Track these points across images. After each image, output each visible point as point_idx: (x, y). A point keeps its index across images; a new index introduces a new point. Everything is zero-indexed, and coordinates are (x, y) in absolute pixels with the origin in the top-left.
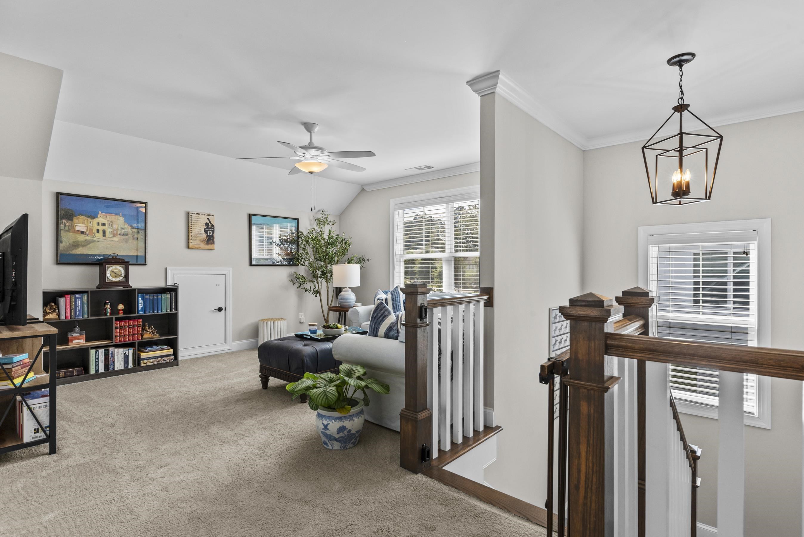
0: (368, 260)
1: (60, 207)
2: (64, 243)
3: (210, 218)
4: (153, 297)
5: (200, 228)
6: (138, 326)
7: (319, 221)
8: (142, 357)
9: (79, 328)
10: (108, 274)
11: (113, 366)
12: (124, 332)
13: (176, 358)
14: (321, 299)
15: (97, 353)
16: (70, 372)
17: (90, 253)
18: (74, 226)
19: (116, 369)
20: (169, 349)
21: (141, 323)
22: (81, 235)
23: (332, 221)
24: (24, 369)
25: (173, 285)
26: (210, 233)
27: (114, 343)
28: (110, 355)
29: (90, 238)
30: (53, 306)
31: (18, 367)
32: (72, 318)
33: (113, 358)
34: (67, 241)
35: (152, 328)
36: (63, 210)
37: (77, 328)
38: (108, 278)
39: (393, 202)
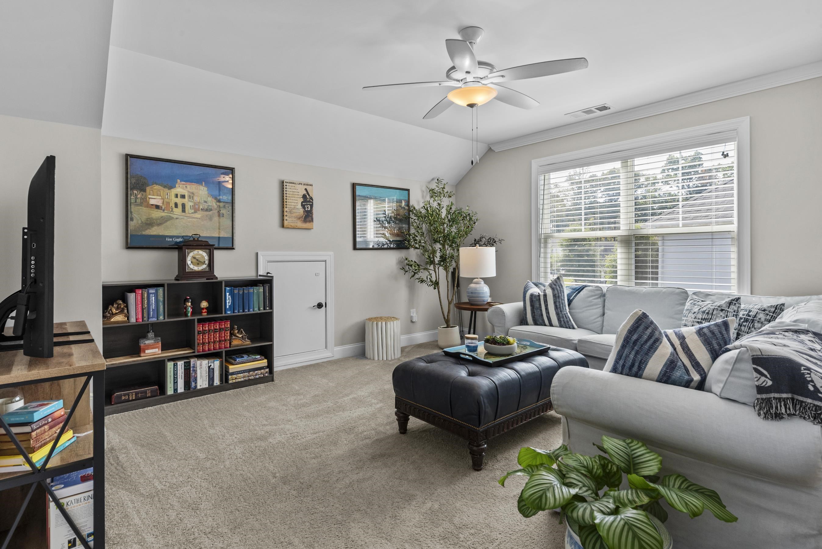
0: (500, 241)
1: (130, 173)
2: (135, 221)
3: (309, 188)
4: (243, 291)
5: (296, 202)
6: (226, 330)
7: (433, 193)
8: (231, 371)
9: (153, 333)
10: (189, 262)
11: (195, 384)
12: (208, 338)
13: (271, 372)
14: (439, 292)
15: (176, 367)
16: (142, 393)
17: (167, 233)
18: (148, 199)
19: (199, 387)
20: (263, 360)
21: (229, 326)
22: (156, 210)
23: (449, 192)
24: (54, 429)
25: (265, 274)
26: (308, 208)
27: (196, 354)
28: (191, 369)
29: (167, 214)
30: (120, 304)
31: (42, 428)
32: (145, 321)
33: (195, 373)
34: (139, 219)
35: (242, 332)
36: (133, 177)
37: (150, 334)
38: (189, 267)
39: (535, 164)
